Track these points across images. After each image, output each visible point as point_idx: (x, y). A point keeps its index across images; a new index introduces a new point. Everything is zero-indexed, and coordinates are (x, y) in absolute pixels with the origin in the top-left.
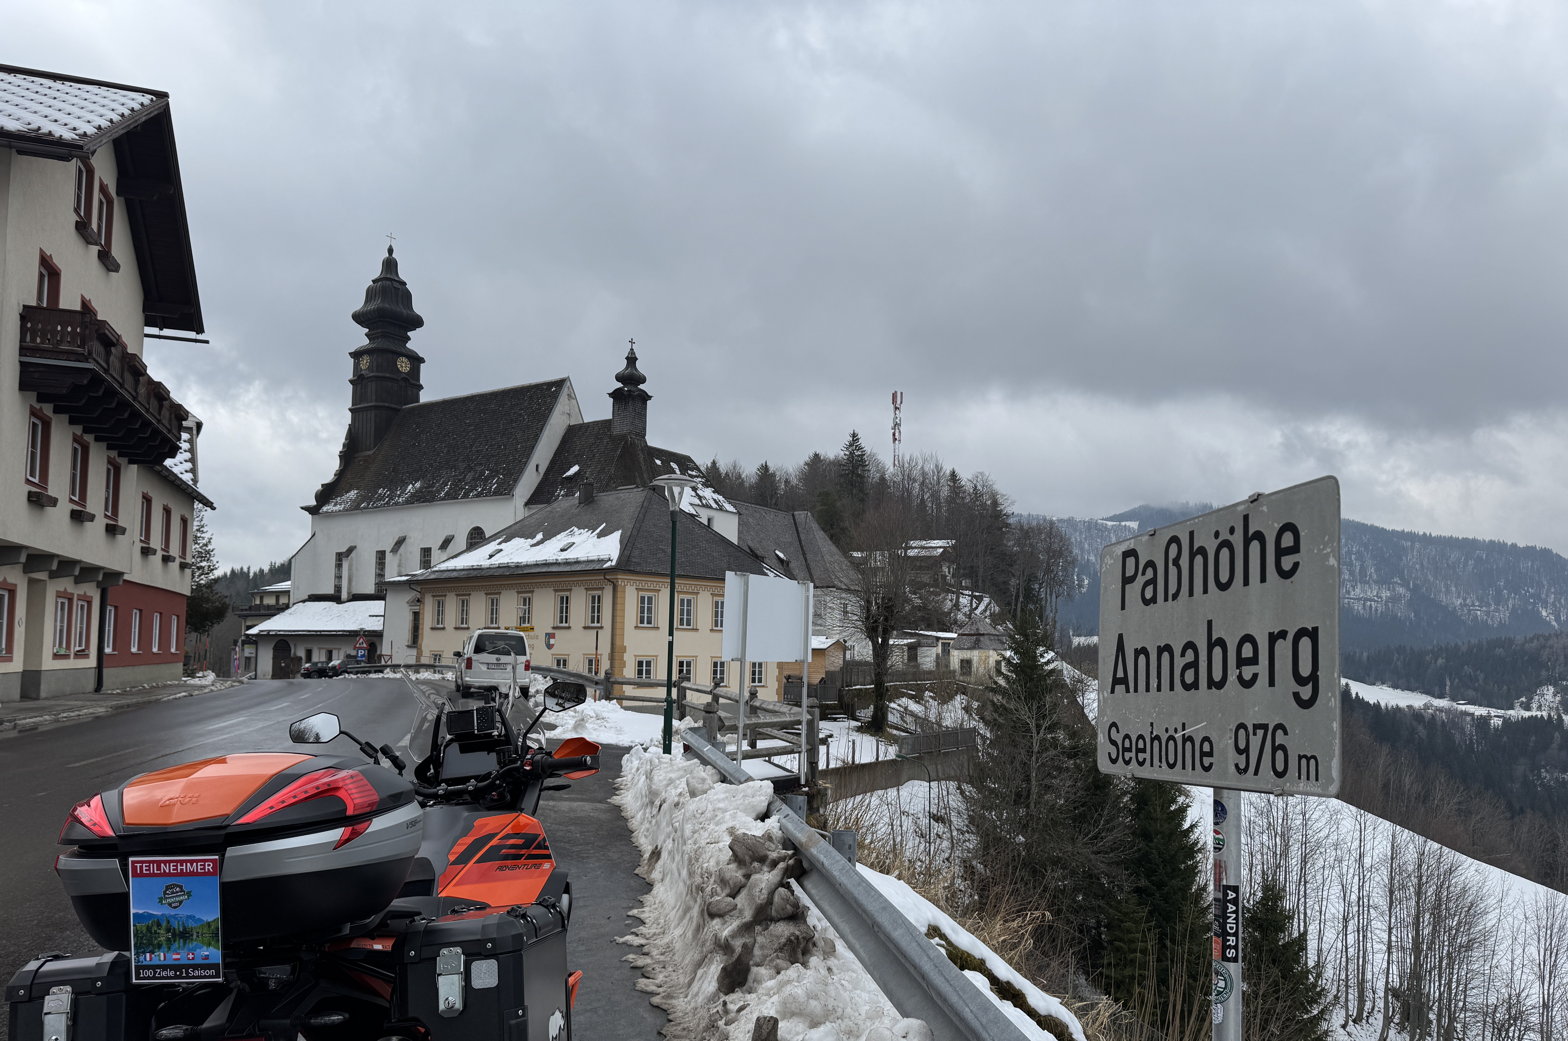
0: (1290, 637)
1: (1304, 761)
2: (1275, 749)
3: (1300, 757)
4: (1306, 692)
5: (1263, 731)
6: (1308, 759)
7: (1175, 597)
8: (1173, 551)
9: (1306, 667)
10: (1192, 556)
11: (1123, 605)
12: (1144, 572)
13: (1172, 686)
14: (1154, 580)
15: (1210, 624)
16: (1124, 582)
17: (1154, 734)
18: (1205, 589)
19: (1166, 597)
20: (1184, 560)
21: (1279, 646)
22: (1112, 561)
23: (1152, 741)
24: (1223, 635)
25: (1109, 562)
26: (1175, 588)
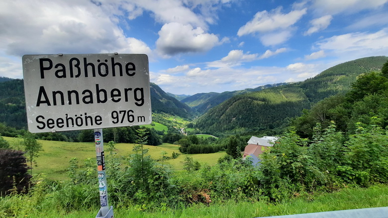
0: (133, 90)
1: (140, 118)
2: (129, 116)
4: (140, 102)
5: (123, 113)
7: (77, 76)
8: (74, 62)
9: (139, 97)
10: (86, 65)
11: (43, 77)
12: (56, 67)
13: (78, 103)
14: (64, 70)
15: (97, 86)
16: (42, 69)
17: (68, 117)
18: (94, 75)
19: (72, 76)
20: (82, 66)
21: (129, 92)
22: (32, 61)
23: (67, 119)
24: (104, 88)
25: (30, 61)
26: (77, 74)
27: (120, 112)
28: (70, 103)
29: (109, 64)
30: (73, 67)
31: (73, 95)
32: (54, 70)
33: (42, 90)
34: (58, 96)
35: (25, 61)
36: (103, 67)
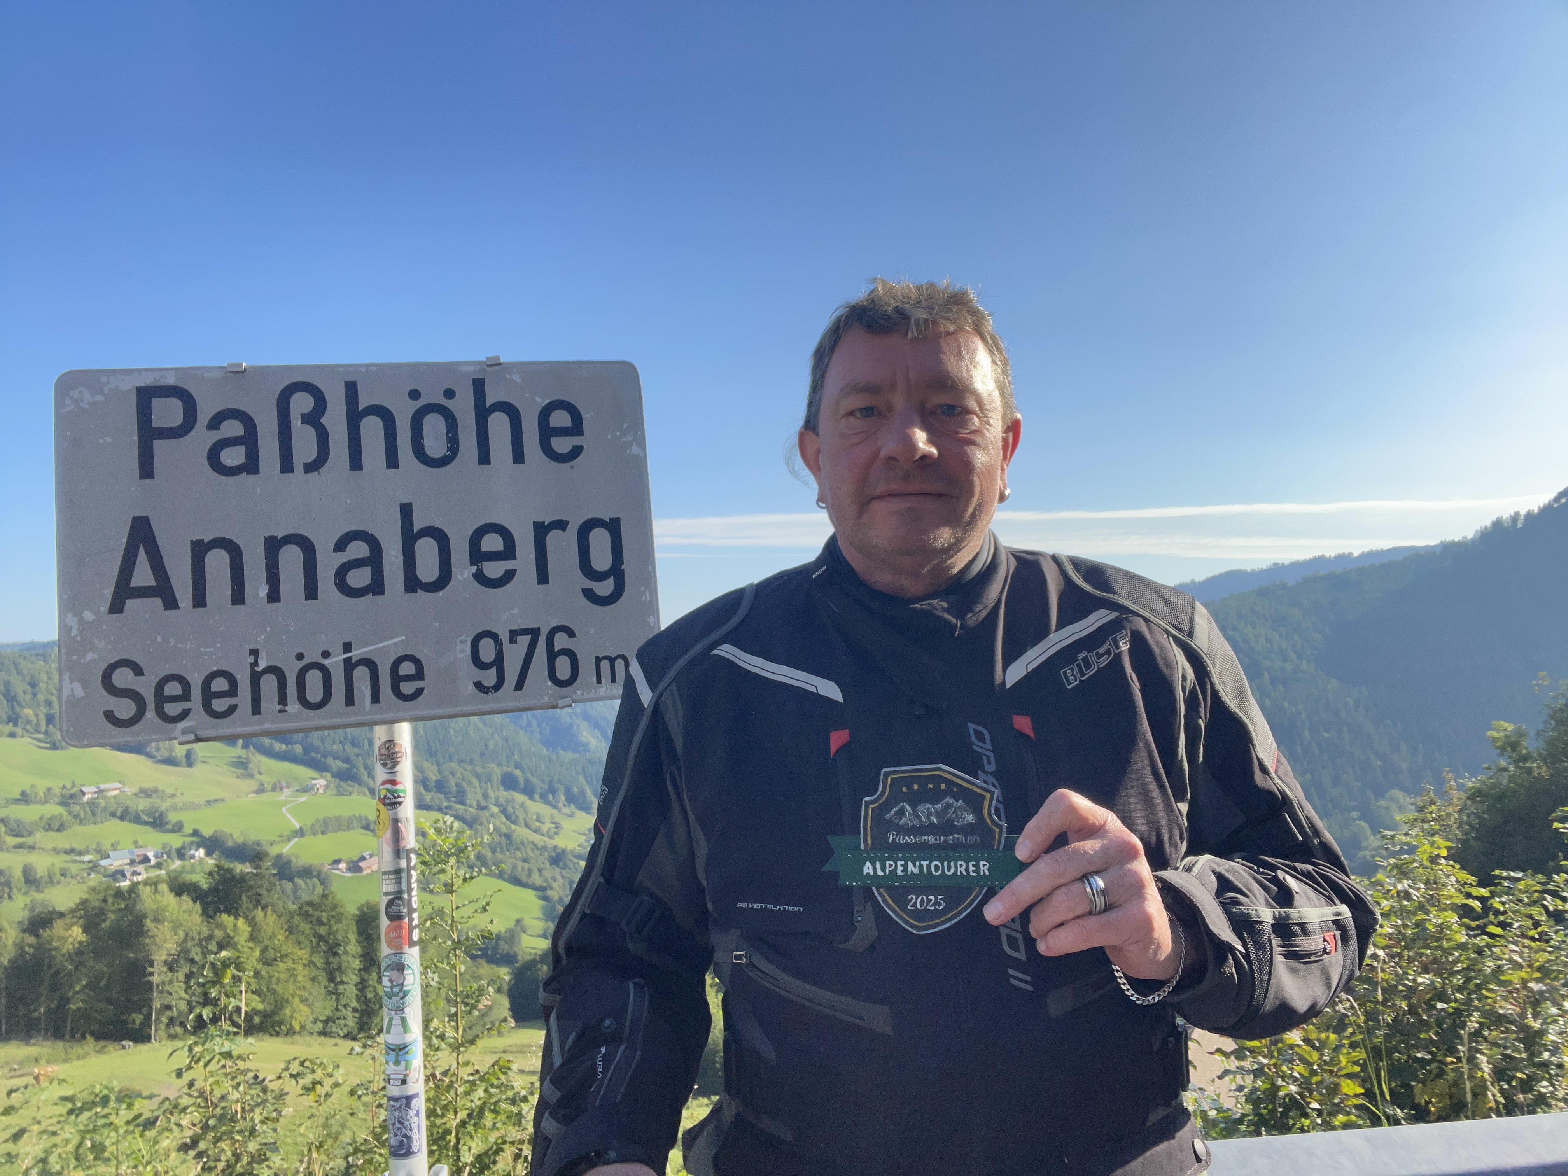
0: (573, 529)
1: (605, 665)
2: (552, 656)
3: (598, 660)
4: (605, 588)
5: (527, 639)
6: (612, 660)
7: (310, 468)
8: (302, 403)
9: (601, 560)
10: (355, 417)
11: (147, 470)
12: (214, 424)
13: (311, 592)
14: (249, 440)
15: (406, 509)
16: (149, 434)
17: (262, 665)
18: (392, 462)
19: (287, 466)
20: (335, 420)
21: (553, 538)
22: (100, 398)
23: (256, 678)
24: (437, 523)
25: (88, 397)
26: (312, 454)
27: (514, 635)
28: (274, 596)
29: (464, 408)
30: (296, 422)
31: (290, 556)
32: (202, 438)
33: (141, 532)
34: (217, 560)
35: (68, 401)
36: (434, 426)
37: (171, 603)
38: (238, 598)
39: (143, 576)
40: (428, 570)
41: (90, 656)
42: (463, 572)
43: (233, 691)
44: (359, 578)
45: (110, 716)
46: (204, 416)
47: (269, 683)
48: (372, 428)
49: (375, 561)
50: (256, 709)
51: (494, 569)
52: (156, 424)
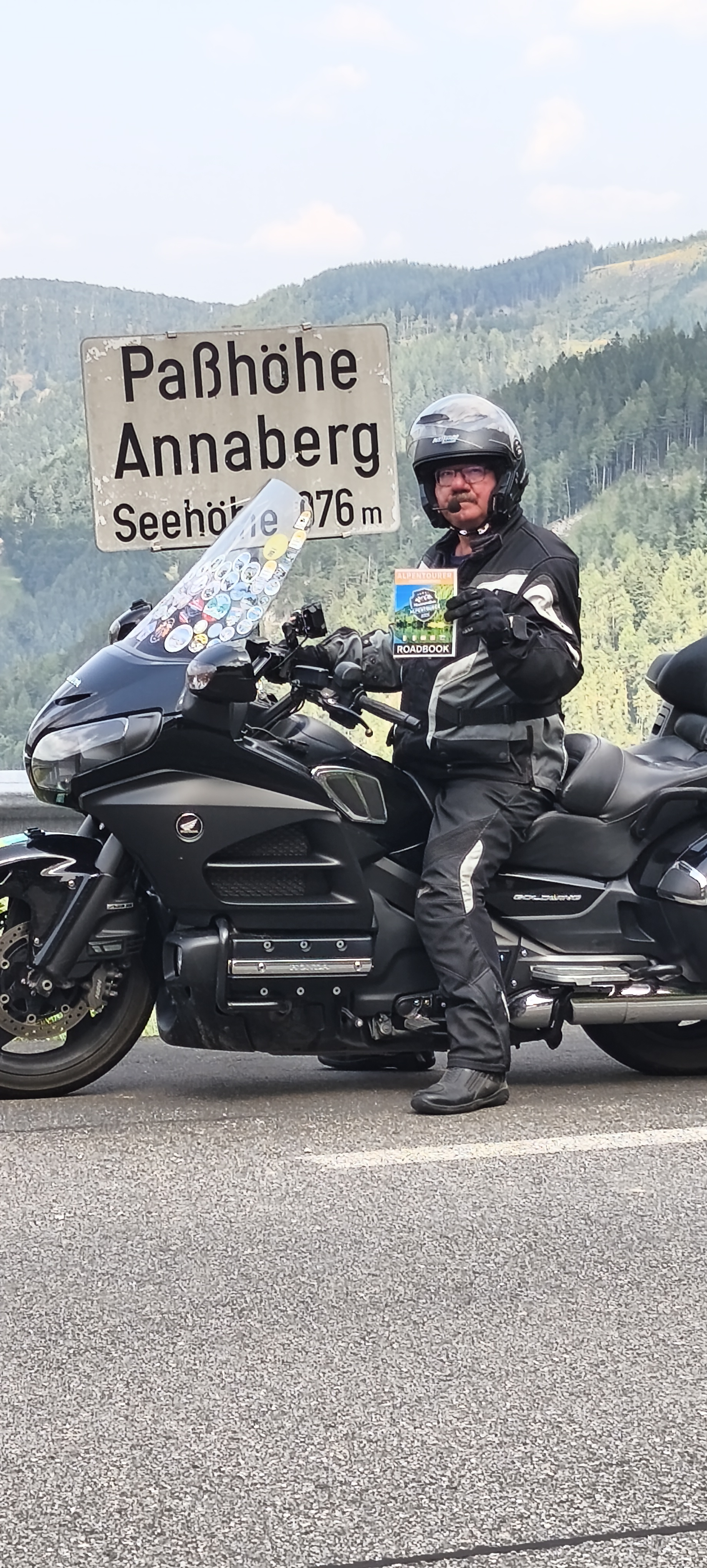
0: (350, 430)
1: (368, 512)
2: (339, 507)
3: (364, 510)
4: (368, 466)
5: (326, 496)
6: (371, 510)
7: (212, 394)
8: (206, 355)
9: (366, 451)
10: (233, 362)
11: (130, 397)
12: (162, 369)
13: (214, 468)
14: (180, 377)
15: (261, 419)
16: (130, 375)
17: (191, 509)
18: (253, 391)
19: (199, 394)
20: (223, 364)
21: (340, 435)
22: (104, 354)
23: (188, 515)
24: (278, 427)
25: (98, 354)
26: (212, 387)
27: (319, 494)
28: (195, 470)
29: (291, 355)
30: (203, 366)
31: (203, 446)
32: (156, 377)
33: (129, 432)
34: (167, 449)
35: (88, 355)
36: (275, 367)
37: (145, 473)
38: (178, 471)
39: (131, 458)
40: (273, 455)
41: (108, 502)
42: (291, 456)
43: (177, 523)
44: (239, 459)
45: (119, 535)
46: (156, 365)
47: (195, 518)
48: (242, 368)
49: (245, 449)
50: (189, 534)
51: (308, 455)
52: (133, 369)
